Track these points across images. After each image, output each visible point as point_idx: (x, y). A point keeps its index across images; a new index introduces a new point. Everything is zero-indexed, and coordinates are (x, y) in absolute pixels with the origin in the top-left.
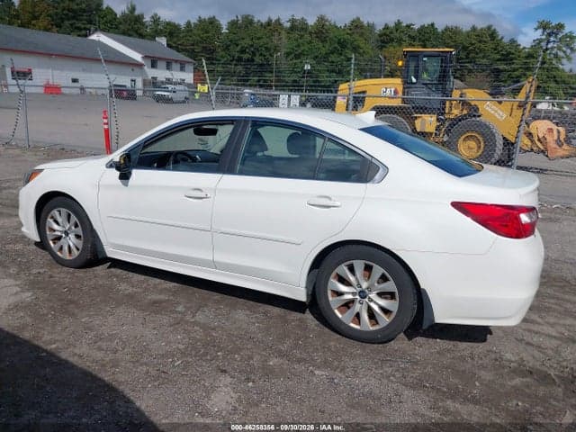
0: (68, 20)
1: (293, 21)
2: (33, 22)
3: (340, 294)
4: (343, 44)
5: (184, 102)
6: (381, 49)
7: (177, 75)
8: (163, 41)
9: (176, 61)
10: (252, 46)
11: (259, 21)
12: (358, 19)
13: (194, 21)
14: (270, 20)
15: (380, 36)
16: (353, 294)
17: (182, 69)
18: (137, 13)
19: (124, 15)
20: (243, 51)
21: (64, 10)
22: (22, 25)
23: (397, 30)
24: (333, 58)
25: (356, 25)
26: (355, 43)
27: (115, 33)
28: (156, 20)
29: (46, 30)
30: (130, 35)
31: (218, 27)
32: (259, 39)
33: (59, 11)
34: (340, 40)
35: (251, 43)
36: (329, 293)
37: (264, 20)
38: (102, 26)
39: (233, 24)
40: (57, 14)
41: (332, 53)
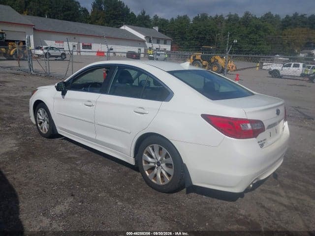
0: (113, 19)
1: (230, 16)
2: (97, 21)
3: (149, 163)
4: (258, 28)
5: (164, 60)
6: (283, 30)
7: (163, 47)
8: (157, 29)
9: (162, 39)
10: (205, 30)
11: (211, 17)
12: (270, 13)
13: (175, 18)
14: (217, 16)
15: (283, 22)
16: (154, 163)
17: (165, 43)
18: (146, 15)
19: (139, 16)
20: (200, 33)
21: (111, 15)
22: (91, 23)
23: (294, 19)
24: (251, 36)
25: (268, 17)
26: (266, 27)
27: (134, 26)
28: (156, 18)
29: (102, 25)
30: (141, 26)
31: (188, 21)
32: (209, 26)
33: (109, 15)
34: (256, 25)
35: (204, 28)
36: (143, 161)
37: (213, 16)
38: (128, 22)
39: (196, 19)
40: (107, 17)
41: (251, 33)
